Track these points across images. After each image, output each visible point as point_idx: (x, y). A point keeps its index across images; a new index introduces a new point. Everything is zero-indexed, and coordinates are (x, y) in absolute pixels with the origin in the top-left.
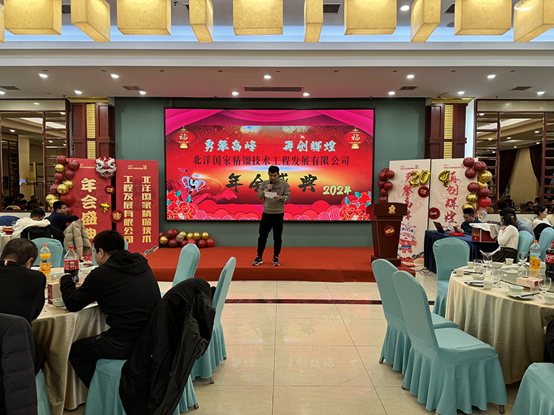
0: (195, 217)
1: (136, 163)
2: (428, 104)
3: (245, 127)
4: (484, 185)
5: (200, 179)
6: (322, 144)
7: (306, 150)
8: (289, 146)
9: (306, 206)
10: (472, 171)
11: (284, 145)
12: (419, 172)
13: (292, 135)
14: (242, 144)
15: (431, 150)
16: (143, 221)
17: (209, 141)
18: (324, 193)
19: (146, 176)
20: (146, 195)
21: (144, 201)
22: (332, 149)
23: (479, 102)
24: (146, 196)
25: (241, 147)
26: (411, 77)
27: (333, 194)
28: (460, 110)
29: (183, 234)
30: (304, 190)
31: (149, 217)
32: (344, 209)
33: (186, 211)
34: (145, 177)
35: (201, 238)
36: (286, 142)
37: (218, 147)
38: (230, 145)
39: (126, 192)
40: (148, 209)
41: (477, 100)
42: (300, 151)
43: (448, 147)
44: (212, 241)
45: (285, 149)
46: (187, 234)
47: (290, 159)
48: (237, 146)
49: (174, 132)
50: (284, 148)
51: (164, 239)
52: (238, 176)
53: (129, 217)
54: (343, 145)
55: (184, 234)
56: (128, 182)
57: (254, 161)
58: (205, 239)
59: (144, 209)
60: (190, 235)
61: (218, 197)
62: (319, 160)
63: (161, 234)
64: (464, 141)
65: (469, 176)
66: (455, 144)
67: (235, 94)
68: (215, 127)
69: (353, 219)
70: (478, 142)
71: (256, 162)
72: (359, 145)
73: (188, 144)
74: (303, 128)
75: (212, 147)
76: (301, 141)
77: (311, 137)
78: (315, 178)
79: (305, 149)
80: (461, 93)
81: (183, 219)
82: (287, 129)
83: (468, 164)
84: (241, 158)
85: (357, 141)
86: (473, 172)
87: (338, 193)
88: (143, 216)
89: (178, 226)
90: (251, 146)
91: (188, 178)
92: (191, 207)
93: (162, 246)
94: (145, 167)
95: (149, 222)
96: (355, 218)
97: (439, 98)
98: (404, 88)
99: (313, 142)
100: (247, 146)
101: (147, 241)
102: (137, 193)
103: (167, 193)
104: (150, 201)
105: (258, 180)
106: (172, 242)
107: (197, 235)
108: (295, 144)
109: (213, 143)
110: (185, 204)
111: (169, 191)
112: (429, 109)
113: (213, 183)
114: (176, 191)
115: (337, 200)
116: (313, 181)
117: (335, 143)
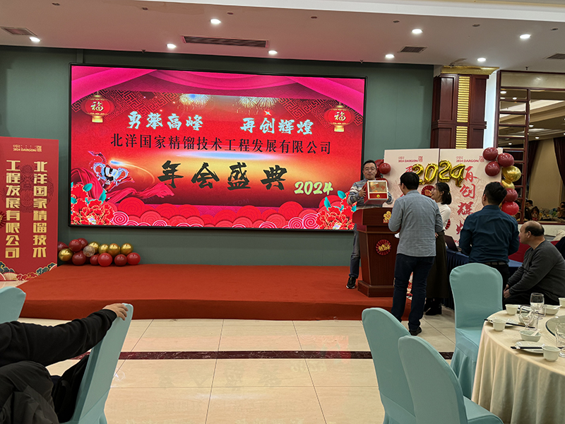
0: (112, 222)
1: (25, 143)
2: (436, 74)
3: (187, 95)
4: (509, 186)
5: (119, 167)
6: (294, 125)
7: (273, 132)
8: (249, 125)
9: (271, 209)
10: (494, 166)
11: (242, 124)
12: (424, 166)
13: (253, 109)
14: (183, 120)
15: (439, 136)
16: (35, 226)
17: (134, 113)
18: (296, 192)
19: (41, 161)
20: (40, 188)
21: (36, 197)
22: (308, 131)
23: (503, 74)
24: (40, 190)
25: (180, 123)
26: (417, 32)
27: (308, 193)
28: (479, 83)
29: (94, 245)
30: (269, 187)
31: (43, 221)
32: (323, 213)
33: (99, 213)
34: (38, 163)
35: (120, 252)
36: (245, 120)
37: (147, 123)
38: (165, 120)
39: (10, 184)
40: (43, 209)
41: (501, 71)
42: (264, 132)
43: (462, 133)
44: (135, 257)
45: (244, 128)
46: (100, 245)
47: (250, 142)
48: (174, 122)
49: (84, 99)
50: (242, 128)
51: (65, 253)
52: (176, 165)
53: (13, 220)
54: (323, 126)
55: (96, 246)
56: (13, 168)
57: (199, 144)
58: (126, 254)
59: (37, 209)
60: (104, 247)
61: (147, 194)
62: (291, 145)
63: (61, 246)
64: (484, 125)
65: (490, 173)
66: (471, 129)
67: (171, 47)
68: (144, 94)
69: (334, 228)
70: (500, 128)
71: (201, 146)
72: (344, 127)
73: (103, 118)
74: (269, 101)
75: (139, 123)
76: (266, 119)
77: (279, 113)
78: (284, 171)
79: (271, 129)
80: (481, 60)
81: (94, 223)
82: (247, 101)
83: (489, 156)
84: (181, 139)
85: (342, 122)
86: (496, 167)
87: (315, 192)
88: (35, 219)
89: (87, 235)
90: (196, 123)
91: (103, 166)
92: (106, 207)
93: (61, 262)
94: (39, 149)
95: (43, 228)
96: (337, 226)
97: (452, 66)
98: (406, 50)
99: (282, 121)
100: (189, 123)
101: (39, 256)
102: (27, 185)
103: (72, 187)
104: (45, 197)
105: (205, 171)
106: (78, 257)
107: (114, 247)
108: (258, 124)
109: (139, 116)
110: (97, 203)
111: (75, 185)
112: (438, 80)
113: (139, 173)
114: (85, 184)
115: (313, 202)
116: (281, 174)
117: (312, 123)
